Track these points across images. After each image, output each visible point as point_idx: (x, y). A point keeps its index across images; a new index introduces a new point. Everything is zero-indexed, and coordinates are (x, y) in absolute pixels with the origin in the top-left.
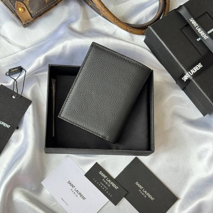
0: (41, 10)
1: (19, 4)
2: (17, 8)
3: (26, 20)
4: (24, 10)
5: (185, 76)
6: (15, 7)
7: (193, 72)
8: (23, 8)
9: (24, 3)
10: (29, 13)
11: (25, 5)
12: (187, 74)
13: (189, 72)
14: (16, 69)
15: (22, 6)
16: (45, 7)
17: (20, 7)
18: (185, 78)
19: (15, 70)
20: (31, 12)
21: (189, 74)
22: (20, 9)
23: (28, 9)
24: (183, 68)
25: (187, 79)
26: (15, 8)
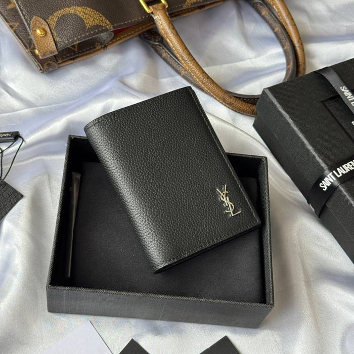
0: (75, 39)
1: (38, 22)
2: (34, 29)
3: (46, 52)
4: (46, 34)
5: (326, 178)
6: (31, 26)
7: (342, 172)
8: (44, 30)
9: (47, 23)
10: (54, 40)
11: (49, 25)
12: (331, 174)
13: (334, 172)
14: (8, 135)
15: (43, 26)
16: (83, 35)
17: (39, 27)
18: (326, 184)
19: (5, 135)
20: (57, 39)
21: (334, 174)
22: (38, 32)
23: (52, 33)
24: (323, 165)
25: (329, 185)
26: (30, 29)
